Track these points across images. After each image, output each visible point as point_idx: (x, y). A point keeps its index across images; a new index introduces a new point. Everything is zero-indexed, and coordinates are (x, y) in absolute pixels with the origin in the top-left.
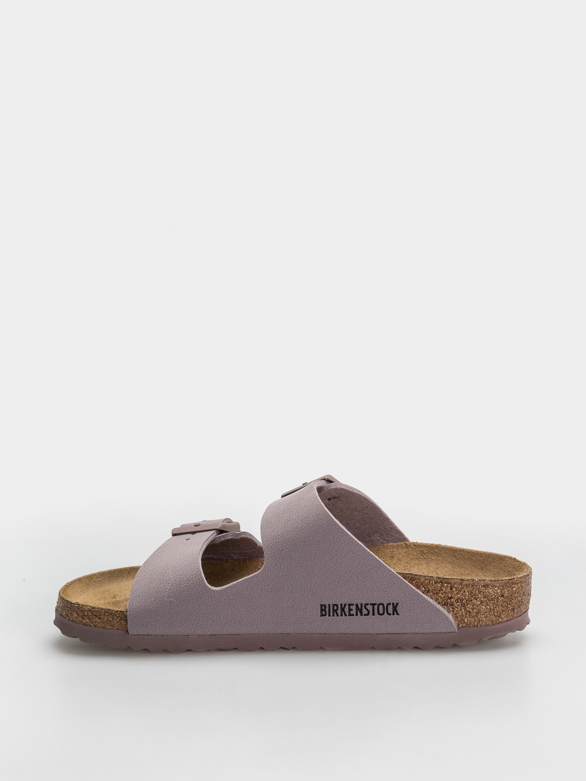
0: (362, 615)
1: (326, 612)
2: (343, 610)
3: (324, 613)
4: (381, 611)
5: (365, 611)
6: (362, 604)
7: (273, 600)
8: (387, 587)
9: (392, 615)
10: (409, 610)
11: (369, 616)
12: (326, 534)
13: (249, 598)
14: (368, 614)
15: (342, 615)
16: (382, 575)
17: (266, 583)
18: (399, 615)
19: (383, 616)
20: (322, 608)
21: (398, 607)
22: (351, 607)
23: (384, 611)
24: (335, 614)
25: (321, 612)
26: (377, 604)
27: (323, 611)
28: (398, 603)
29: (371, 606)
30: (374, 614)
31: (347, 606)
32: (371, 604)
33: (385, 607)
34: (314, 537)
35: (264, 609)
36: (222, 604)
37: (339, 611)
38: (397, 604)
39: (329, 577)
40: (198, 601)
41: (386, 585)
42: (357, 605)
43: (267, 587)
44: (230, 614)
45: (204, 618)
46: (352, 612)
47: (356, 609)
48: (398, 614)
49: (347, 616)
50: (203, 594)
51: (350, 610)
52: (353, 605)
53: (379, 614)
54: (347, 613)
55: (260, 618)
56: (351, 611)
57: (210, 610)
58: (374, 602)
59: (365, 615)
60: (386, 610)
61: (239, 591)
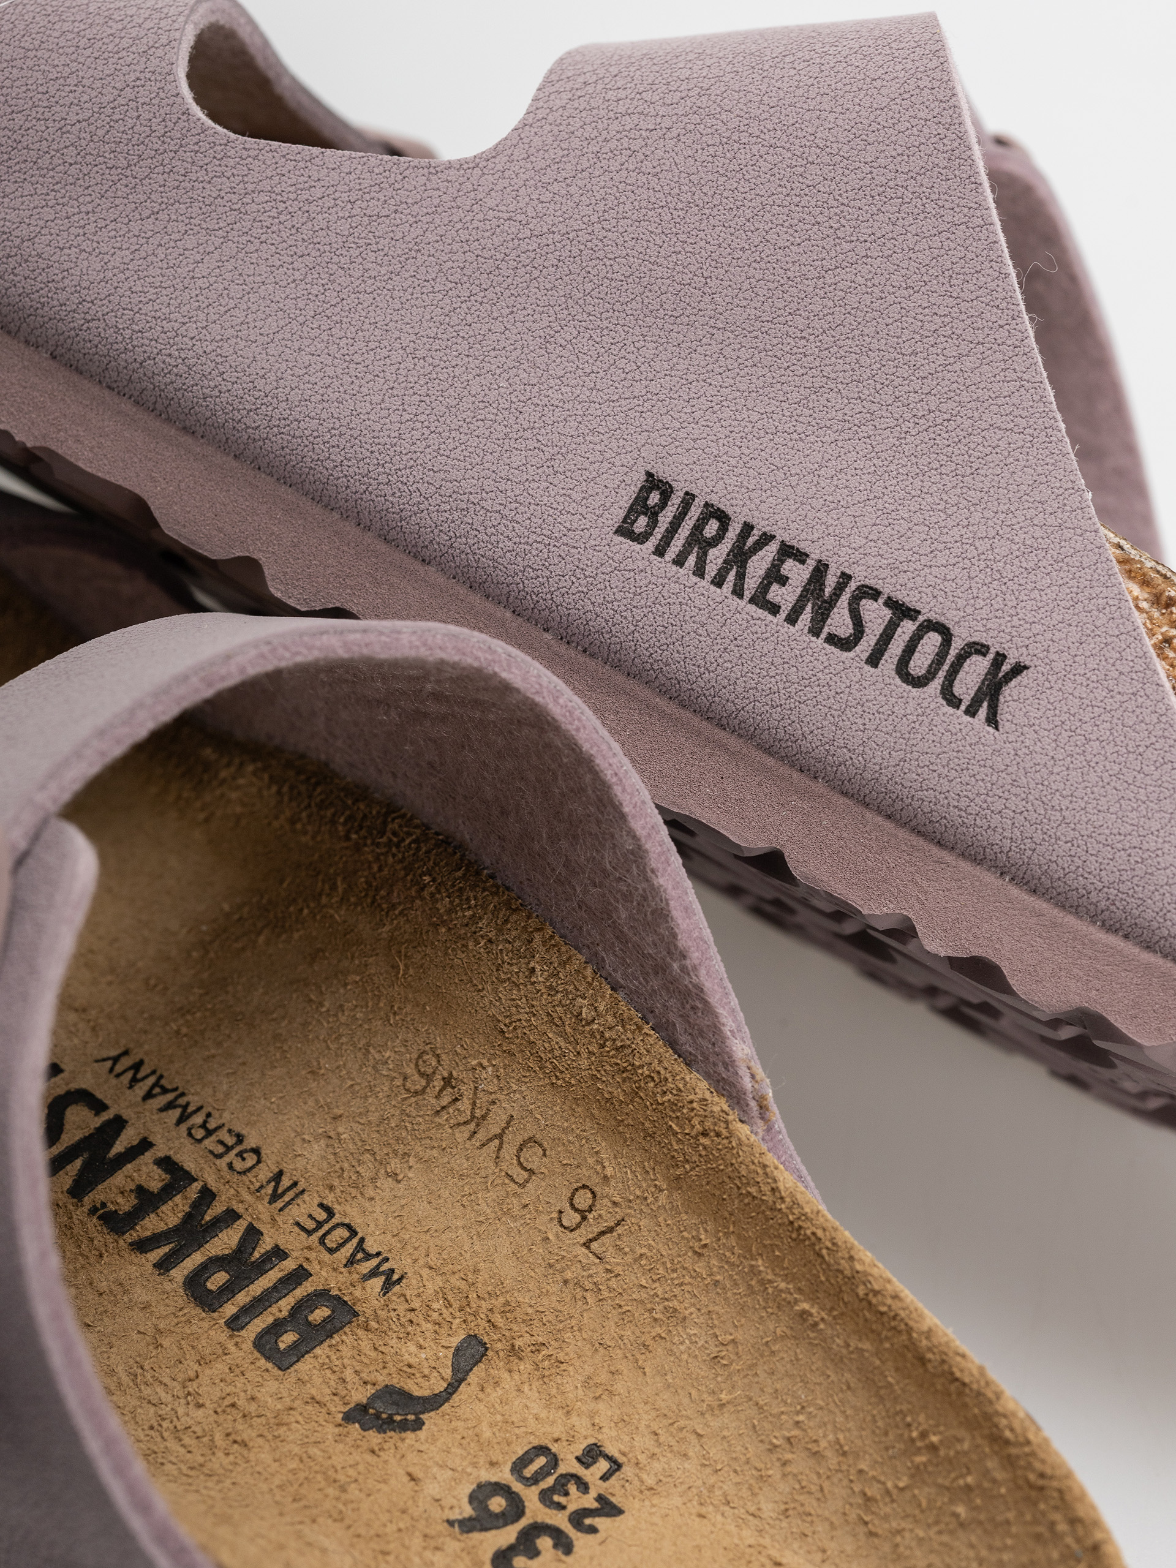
0: (815, 631)
1: (653, 523)
2: (740, 557)
3: (642, 522)
4: (919, 664)
5: (840, 621)
6: (849, 577)
7: (441, 330)
8: (1016, 562)
9: (963, 707)
10: (1058, 729)
11: (851, 654)
12: (875, 126)
13: (336, 259)
14: (845, 644)
15: (718, 582)
16: (1023, 487)
17: (459, 225)
18: (997, 728)
19: (915, 692)
20: (647, 498)
21: (1013, 683)
22: (790, 567)
23: (937, 671)
24: (691, 560)
25: (631, 509)
26: (921, 618)
27: (645, 514)
28: (1026, 668)
29: (887, 613)
30: (874, 660)
31: (773, 548)
32: (891, 603)
33: (953, 652)
34: (807, 116)
35: (372, 345)
36: (195, 210)
37: (717, 555)
38: (1018, 669)
39: (769, 361)
40: (93, 128)
41: (1015, 547)
42: (821, 570)
43: (447, 249)
44: (200, 282)
45: (72, 230)
46: (776, 593)
47: (805, 590)
48: (992, 720)
49: (741, 596)
50: (133, 104)
51: (775, 576)
52: (803, 562)
53: (902, 669)
54: (751, 584)
55: (327, 381)
56: (775, 587)
57: (121, 208)
58: (910, 600)
59: (831, 639)
60: (946, 667)
61: (305, 195)
